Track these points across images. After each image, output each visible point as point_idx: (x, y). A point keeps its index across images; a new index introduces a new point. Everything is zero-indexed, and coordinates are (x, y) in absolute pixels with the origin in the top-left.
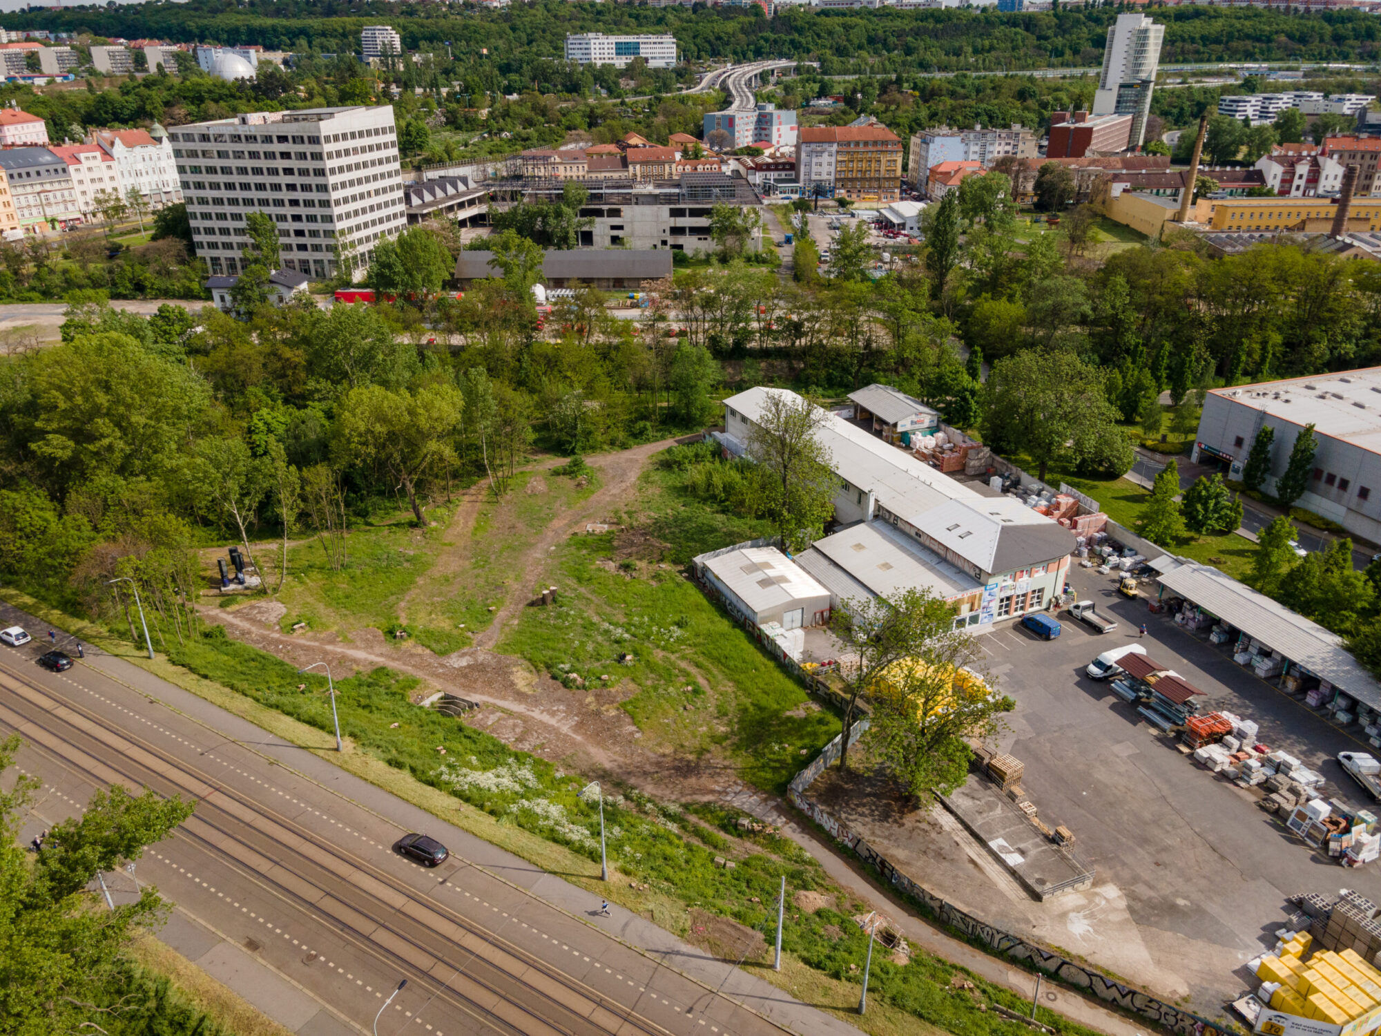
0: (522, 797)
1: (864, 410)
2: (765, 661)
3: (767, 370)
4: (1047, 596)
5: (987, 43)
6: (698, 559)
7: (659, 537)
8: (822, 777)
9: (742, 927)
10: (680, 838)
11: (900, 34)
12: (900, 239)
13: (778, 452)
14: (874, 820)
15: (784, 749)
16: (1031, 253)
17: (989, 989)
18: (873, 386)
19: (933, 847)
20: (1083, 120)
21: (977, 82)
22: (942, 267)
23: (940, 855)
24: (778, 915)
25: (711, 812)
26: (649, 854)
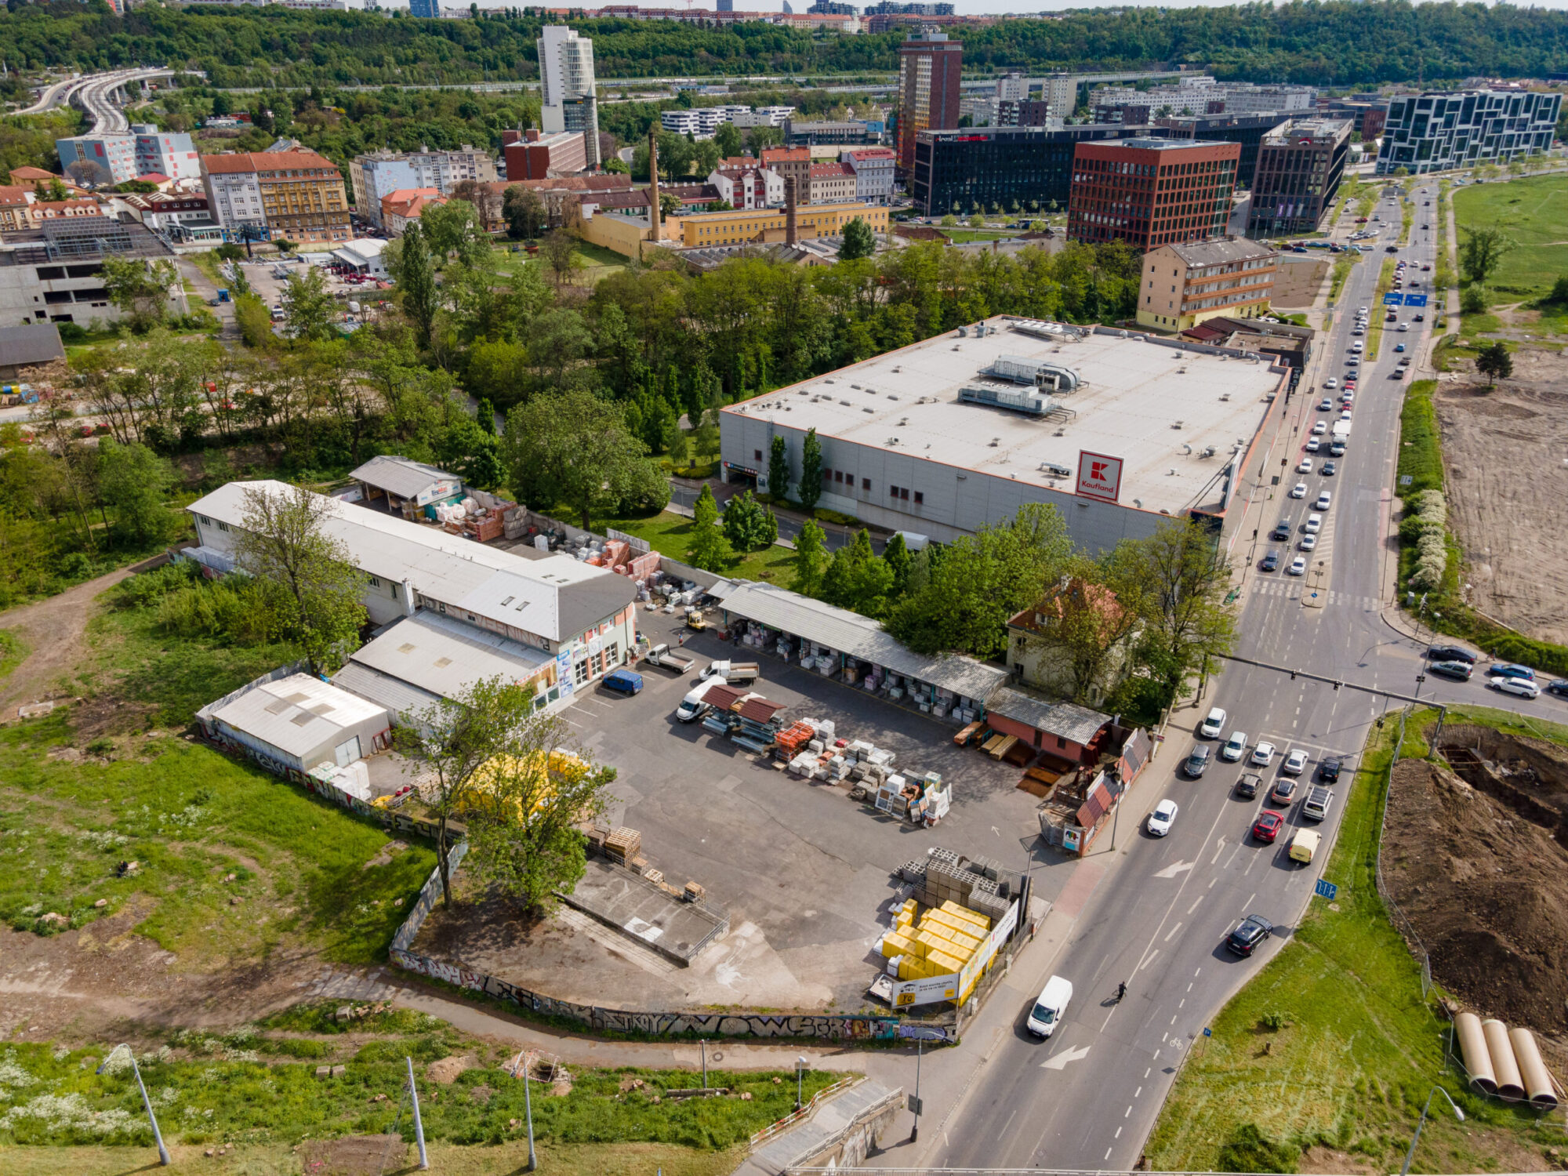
0: (12, 1104)
1: (373, 488)
2: (326, 811)
3: (239, 459)
4: (621, 650)
5: (410, 52)
6: (204, 713)
7: (138, 698)
8: (427, 923)
9: (370, 1138)
10: (261, 1065)
11: (302, 39)
12: (366, 284)
13: (278, 558)
14: (498, 949)
15: (374, 907)
16: (517, 288)
17: (659, 1078)
18: (377, 459)
19: (568, 954)
20: (536, 139)
21: (411, 98)
22: (423, 312)
23: (579, 960)
24: (412, 1104)
25: (298, 1016)
26: (223, 1104)
